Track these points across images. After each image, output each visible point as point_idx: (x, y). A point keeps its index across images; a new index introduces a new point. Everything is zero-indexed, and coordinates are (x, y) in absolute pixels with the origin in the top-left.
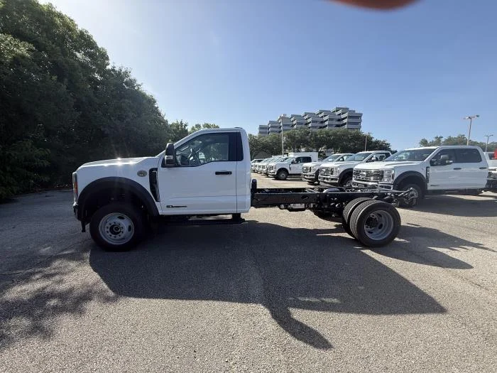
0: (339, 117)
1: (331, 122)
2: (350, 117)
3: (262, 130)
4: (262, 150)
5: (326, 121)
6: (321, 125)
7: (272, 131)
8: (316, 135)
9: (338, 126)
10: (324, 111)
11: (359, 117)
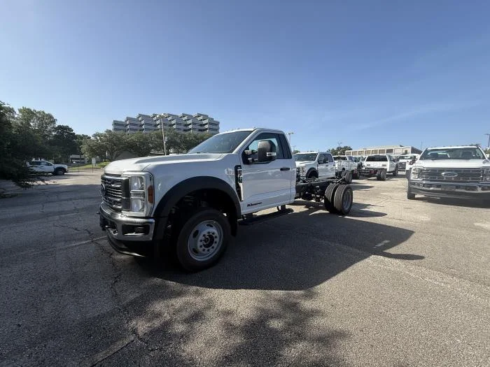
0: (200, 122)
1: (194, 127)
2: (210, 123)
3: (117, 127)
4: (126, 150)
5: (190, 124)
6: (185, 128)
7: (131, 129)
8: (185, 137)
9: (200, 130)
10: (187, 115)
11: (217, 124)
